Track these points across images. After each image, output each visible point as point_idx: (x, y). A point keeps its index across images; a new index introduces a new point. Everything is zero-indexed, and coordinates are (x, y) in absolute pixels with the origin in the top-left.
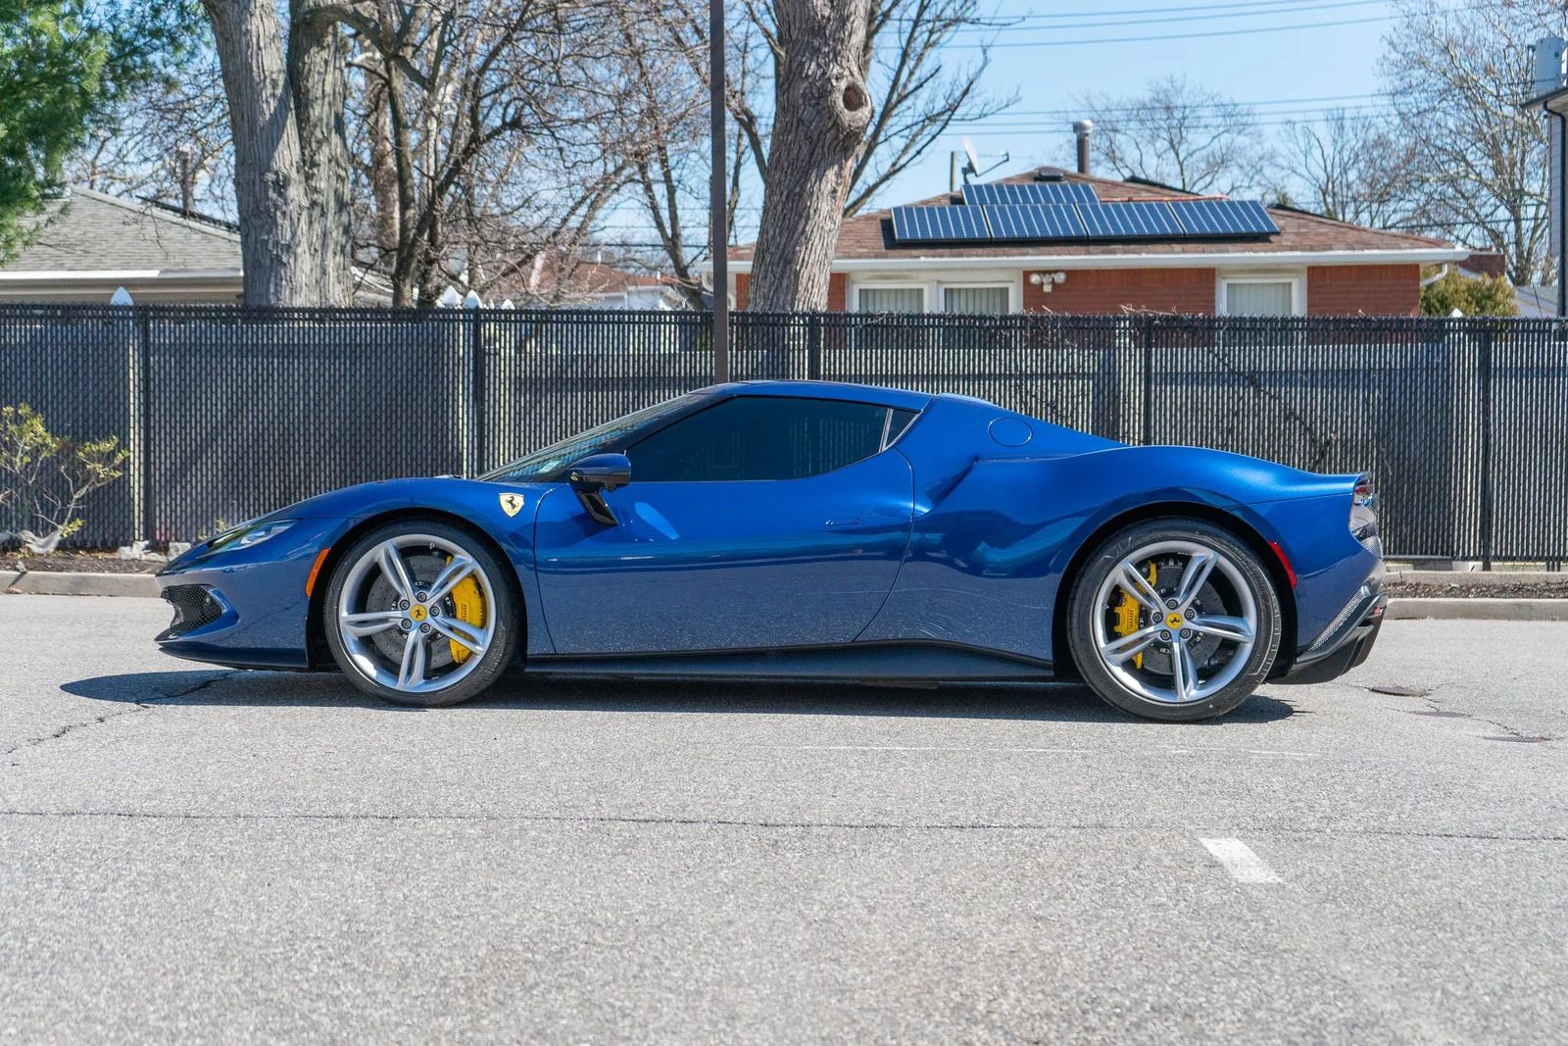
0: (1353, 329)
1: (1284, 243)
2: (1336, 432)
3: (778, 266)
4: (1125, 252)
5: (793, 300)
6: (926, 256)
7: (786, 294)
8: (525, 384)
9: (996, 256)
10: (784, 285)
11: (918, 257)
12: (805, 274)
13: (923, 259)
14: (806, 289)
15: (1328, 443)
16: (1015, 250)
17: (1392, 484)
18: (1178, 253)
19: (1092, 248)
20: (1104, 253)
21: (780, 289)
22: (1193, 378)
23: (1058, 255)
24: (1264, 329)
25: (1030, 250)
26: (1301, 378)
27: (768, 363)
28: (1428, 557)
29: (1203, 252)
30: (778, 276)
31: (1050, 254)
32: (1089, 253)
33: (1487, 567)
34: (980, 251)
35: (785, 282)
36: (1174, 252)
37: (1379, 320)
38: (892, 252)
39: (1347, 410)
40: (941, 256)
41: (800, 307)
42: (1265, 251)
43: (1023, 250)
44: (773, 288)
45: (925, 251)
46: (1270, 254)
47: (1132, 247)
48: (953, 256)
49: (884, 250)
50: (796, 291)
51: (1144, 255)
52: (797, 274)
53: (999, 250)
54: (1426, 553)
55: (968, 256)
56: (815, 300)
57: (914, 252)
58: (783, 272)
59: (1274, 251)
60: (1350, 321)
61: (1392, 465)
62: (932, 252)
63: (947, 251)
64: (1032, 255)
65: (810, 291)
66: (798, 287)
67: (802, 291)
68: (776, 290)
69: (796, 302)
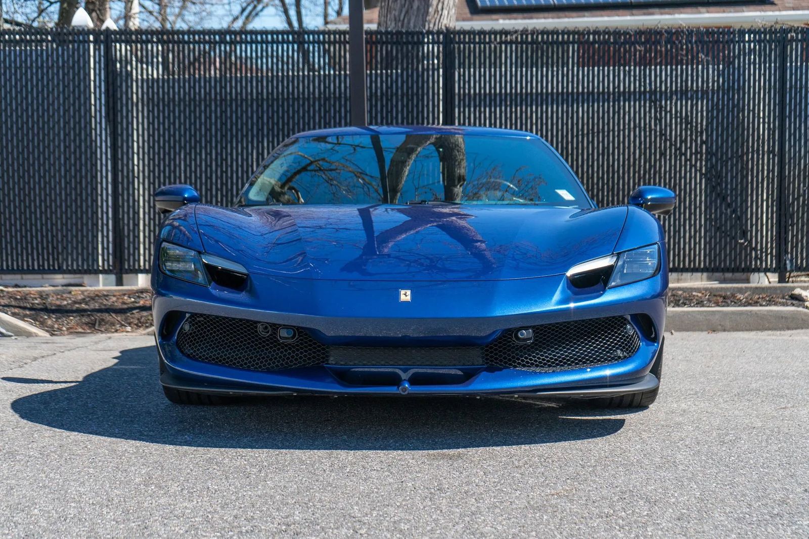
1: (787, 5)
4: (662, 14)
5: (424, 20)
6: (504, 19)
7: (417, 15)
9: (559, 18)
10: (415, 7)
11: (497, 20)
13: (501, 21)
14: (436, 11)
16: (574, 14)
18: (703, 13)
19: (635, 11)
20: (645, 14)
21: (411, 11)
23: (608, 16)
25: (586, 14)
27: (403, 82)
29: (724, 12)
31: (602, 16)
32: (633, 15)
34: (546, 15)
36: (700, 13)
38: (475, 17)
40: (515, 19)
41: (431, 26)
42: (773, 11)
43: (581, 13)
44: (404, 10)
45: (502, 16)
46: (777, 13)
47: (667, 10)
48: (525, 18)
49: (469, 15)
50: (427, 13)
51: (677, 16)
53: (561, 14)
55: (537, 18)
57: (494, 17)
59: (780, 10)
62: (509, 16)
63: (520, 15)
64: (587, 17)
65: (440, 13)
66: (428, 9)
67: (433, 13)
68: (407, 12)
69: (427, 24)
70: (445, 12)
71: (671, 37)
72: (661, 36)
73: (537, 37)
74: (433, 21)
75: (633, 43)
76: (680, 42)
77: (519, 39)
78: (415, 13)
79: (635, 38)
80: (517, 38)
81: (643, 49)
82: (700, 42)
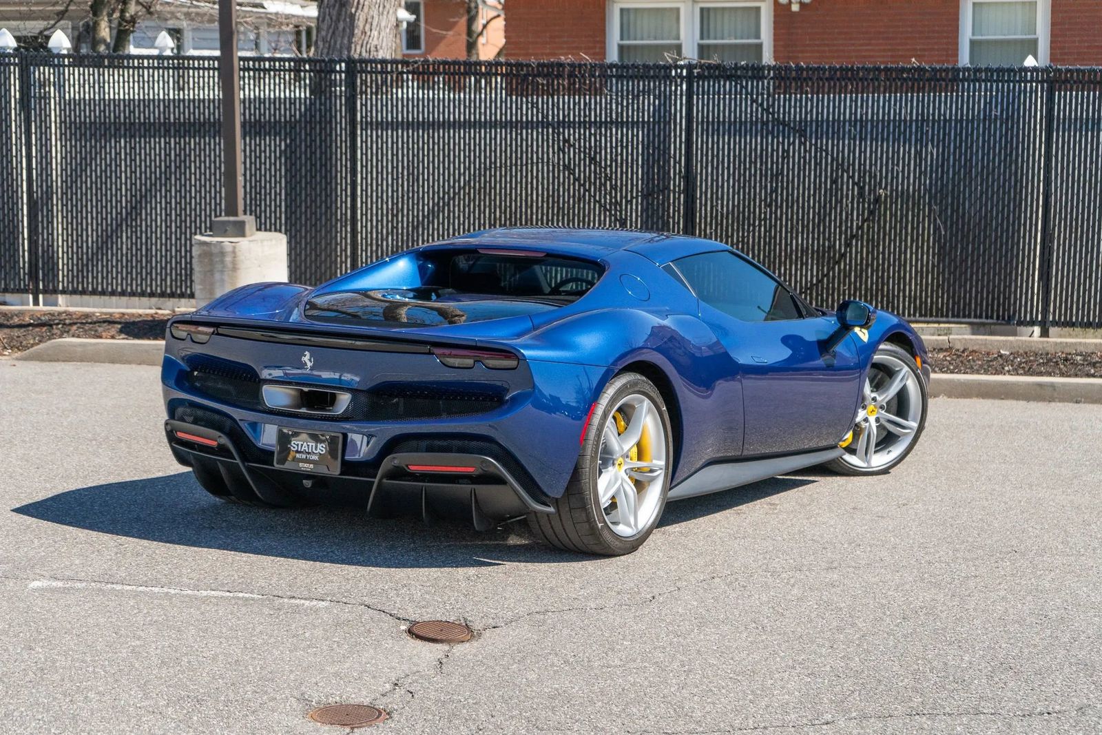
0: (905, 79)
2: (886, 188)
3: (334, 6)
5: (350, 42)
7: (343, 38)
8: (70, 128)
10: (341, 28)
12: (361, 17)
14: (364, 32)
15: (877, 200)
17: (945, 244)
21: (337, 33)
22: (737, 127)
24: (811, 79)
26: (850, 130)
28: (984, 320)
30: (334, 18)
33: (1045, 333)
35: (341, 25)
37: (933, 69)
39: (898, 165)
44: (331, 31)
50: (352, 34)
52: (352, 17)
54: (981, 317)
56: (375, 42)
58: (339, 14)
60: (903, 70)
61: (945, 223)
65: (368, 33)
66: (353, 30)
67: (360, 34)
68: (334, 33)
69: (353, 46)
70: (375, 33)
71: (574, 70)
72: (564, 69)
73: (439, 68)
74: (360, 42)
75: (534, 76)
76: (583, 76)
77: (421, 70)
78: (341, 34)
79: (538, 69)
80: (418, 68)
81: (545, 82)
82: (604, 77)
